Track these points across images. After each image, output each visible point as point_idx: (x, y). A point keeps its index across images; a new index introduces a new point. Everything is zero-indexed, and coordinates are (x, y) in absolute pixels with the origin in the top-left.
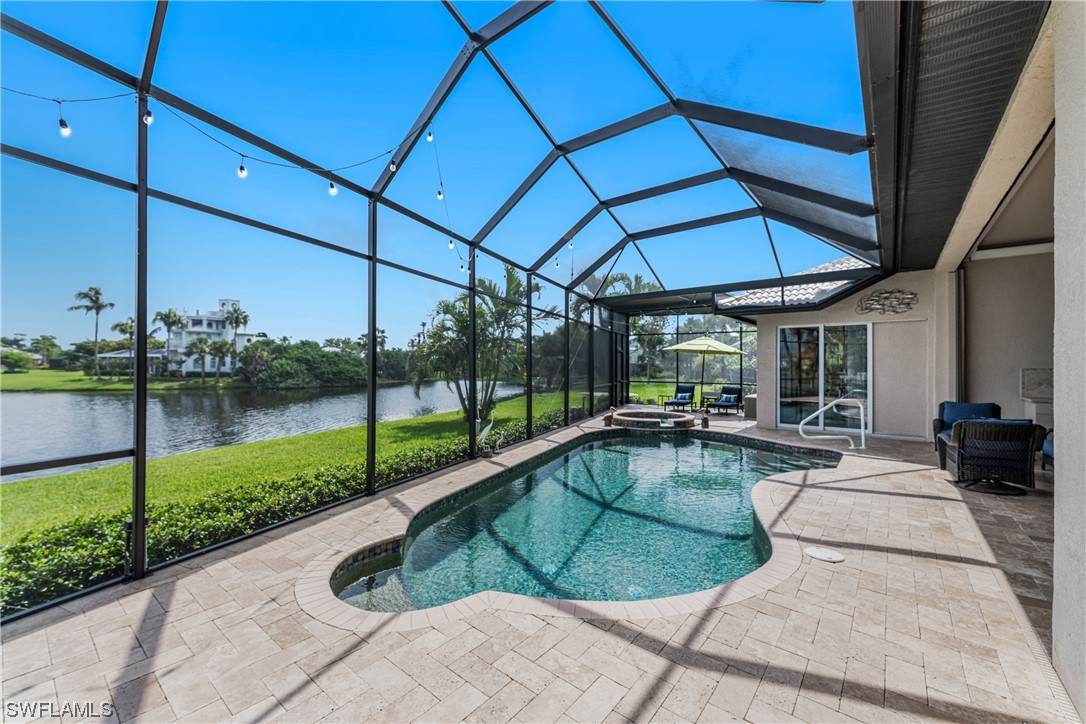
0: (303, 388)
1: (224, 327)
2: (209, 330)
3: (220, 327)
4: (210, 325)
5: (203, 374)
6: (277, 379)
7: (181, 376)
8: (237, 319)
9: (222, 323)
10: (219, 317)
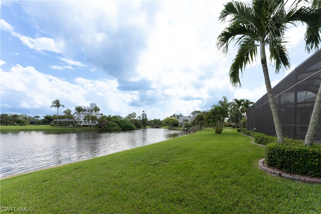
0: (118, 130)
1: (92, 112)
2: (88, 113)
3: (91, 112)
4: (88, 111)
5: (89, 126)
6: (111, 127)
7: (80, 126)
8: (97, 109)
9: (92, 111)
10: (91, 109)
